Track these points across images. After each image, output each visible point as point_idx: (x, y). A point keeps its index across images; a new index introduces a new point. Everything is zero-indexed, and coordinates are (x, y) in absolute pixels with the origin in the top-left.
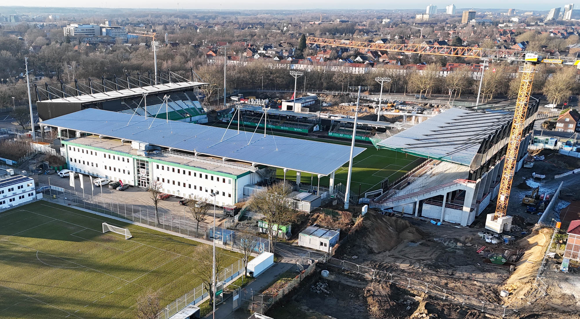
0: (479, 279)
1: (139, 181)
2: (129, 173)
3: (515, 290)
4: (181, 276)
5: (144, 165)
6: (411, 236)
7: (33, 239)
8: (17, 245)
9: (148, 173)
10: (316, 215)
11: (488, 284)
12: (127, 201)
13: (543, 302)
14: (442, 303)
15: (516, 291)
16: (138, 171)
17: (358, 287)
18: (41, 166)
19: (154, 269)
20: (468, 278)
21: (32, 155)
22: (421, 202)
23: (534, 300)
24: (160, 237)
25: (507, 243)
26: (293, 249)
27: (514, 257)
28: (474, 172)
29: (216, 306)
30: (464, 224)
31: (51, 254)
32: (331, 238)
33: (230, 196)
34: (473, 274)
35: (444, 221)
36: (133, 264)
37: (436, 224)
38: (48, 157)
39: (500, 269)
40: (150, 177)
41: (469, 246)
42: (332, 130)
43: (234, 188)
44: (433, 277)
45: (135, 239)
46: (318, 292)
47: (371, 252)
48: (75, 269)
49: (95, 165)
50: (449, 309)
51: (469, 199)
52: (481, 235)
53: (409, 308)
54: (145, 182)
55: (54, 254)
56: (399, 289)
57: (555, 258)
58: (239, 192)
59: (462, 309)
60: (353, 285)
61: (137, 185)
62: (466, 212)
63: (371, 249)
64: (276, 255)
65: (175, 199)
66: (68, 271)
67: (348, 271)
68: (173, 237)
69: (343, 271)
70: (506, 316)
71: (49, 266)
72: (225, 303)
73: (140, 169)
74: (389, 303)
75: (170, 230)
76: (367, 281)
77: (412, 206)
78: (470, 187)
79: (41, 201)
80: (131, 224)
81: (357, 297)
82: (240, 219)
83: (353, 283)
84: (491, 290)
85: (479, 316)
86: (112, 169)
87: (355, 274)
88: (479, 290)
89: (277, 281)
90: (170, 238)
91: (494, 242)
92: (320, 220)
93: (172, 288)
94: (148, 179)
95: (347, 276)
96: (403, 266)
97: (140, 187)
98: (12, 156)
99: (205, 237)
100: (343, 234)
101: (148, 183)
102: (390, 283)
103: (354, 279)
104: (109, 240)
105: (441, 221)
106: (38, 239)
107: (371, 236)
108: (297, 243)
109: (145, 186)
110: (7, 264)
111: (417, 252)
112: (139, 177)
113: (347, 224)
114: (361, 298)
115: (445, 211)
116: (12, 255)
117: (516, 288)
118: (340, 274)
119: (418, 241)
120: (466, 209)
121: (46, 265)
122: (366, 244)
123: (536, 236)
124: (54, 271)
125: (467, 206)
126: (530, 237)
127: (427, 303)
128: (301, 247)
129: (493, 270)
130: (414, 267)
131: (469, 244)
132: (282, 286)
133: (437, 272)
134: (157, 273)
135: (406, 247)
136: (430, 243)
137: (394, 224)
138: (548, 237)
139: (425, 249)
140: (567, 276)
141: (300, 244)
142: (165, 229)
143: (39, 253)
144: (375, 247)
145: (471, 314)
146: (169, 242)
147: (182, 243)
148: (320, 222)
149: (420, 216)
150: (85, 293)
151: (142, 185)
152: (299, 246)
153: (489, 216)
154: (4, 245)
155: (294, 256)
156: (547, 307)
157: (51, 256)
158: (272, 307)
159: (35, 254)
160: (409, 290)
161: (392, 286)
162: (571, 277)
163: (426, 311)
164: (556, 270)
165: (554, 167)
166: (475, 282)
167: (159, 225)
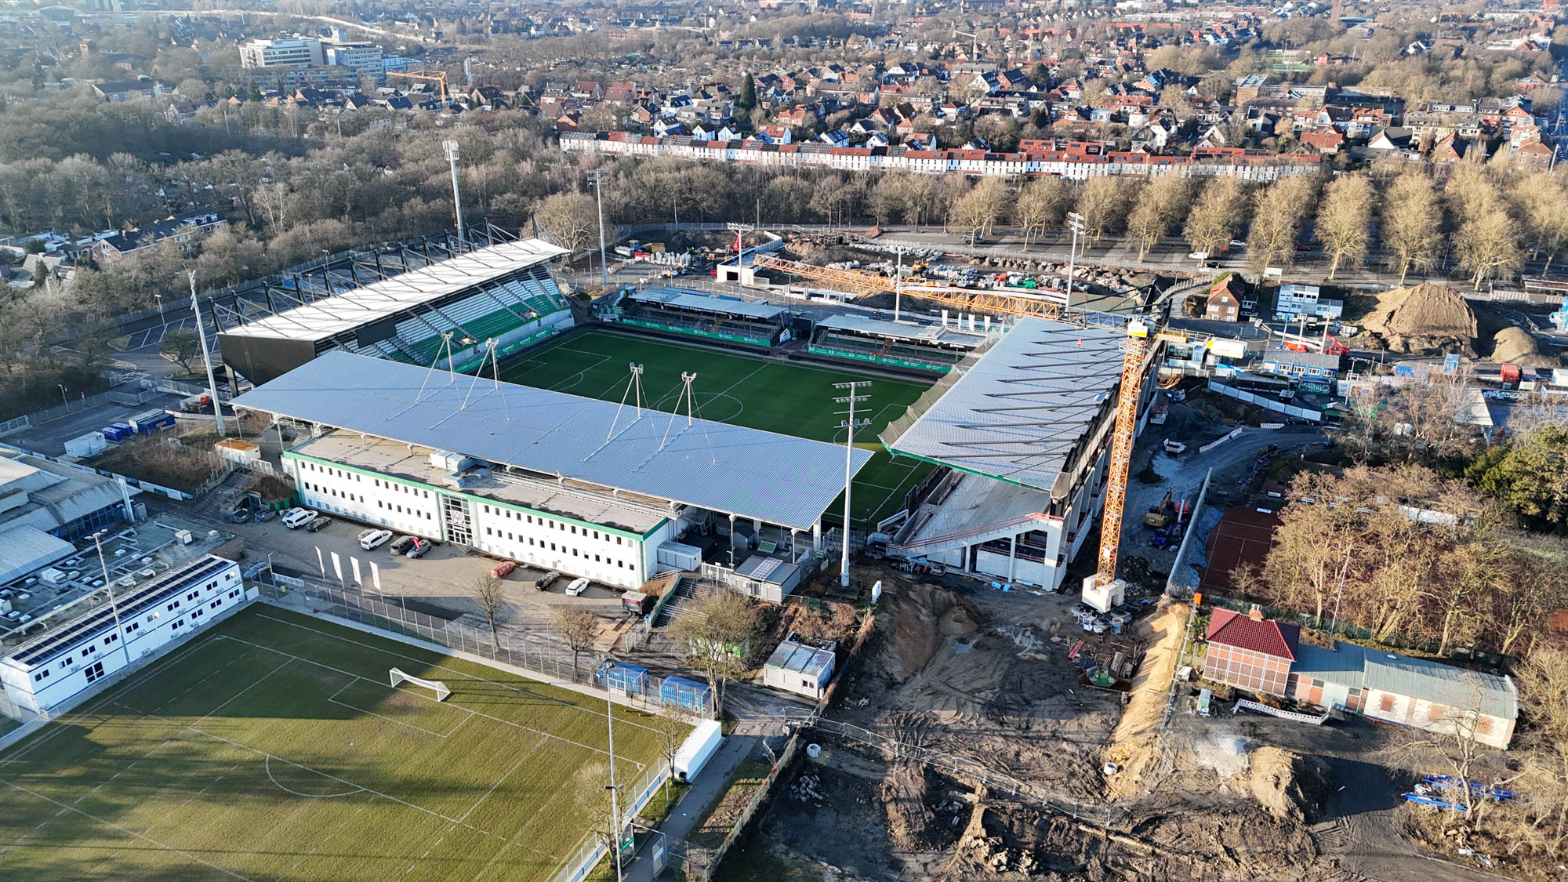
0: (1070, 736)
1: (451, 532)
2: (429, 517)
3: (1127, 759)
4: (552, 793)
5: (459, 504)
6: (958, 629)
7: (254, 720)
8: (223, 743)
9: (467, 518)
10: (792, 608)
11: (1086, 747)
12: (431, 588)
13: (1170, 789)
14: (1010, 807)
15: (1129, 762)
16: (448, 514)
17: (870, 780)
18: (245, 503)
19: (499, 780)
20: (1054, 736)
21: (224, 476)
22: (974, 548)
23: (1155, 784)
24: (505, 686)
25: (1119, 631)
26: (755, 696)
27: (1129, 667)
28: (1059, 502)
29: (622, 869)
30: (1048, 586)
31: (295, 762)
32: (820, 671)
33: (632, 567)
34: (1062, 722)
35: (1014, 580)
36: (458, 773)
37: (1002, 587)
38: (257, 480)
39: (1106, 699)
40: (471, 527)
41: (1056, 643)
42: (814, 341)
43: (639, 554)
44: (996, 738)
45: (457, 698)
46: (803, 799)
47: (892, 684)
48: (347, 798)
49: (357, 499)
50: (1021, 820)
51: (1054, 545)
52: (1076, 613)
53: (956, 820)
54: (463, 536)
55: (301, 762)
56: (939, 776)
57: (1191, 679)
58: (650, 562)
59: (1042, 819)
60: (864, 774)
61: (446, 539)
62: (1049, 567)
63: (891, 676)
64: (726, 717)
65: (526, 572)
66: (336, 808)
67: (852, 740)
68: (531, 685)
69: (845, 742)
70: (1111, 824)
71: (295, 796)
72: (638, 858)
73: (451, 511)
74: (923, 817)
75: (523, 667)
76: (885, 762)
77: (958, 553)
78: (1054, 527)
79: (257, 606)
80: (445, 656)
81: (870, 802)
82: (655, 624)
83: (862, 768)
84: (1089, 762)
85: (1069, 829)
86: (394, 507)
87: (865, 746)
88: (1070, 764)
89: (730, 788)
90: (526, 688)
91: (1098, 629)
92: (800, 619)
93: (538, 830)
94: (469, 531)
95: (851, 750)
96: (947, 716)
97: (454, 546)
98: (179, 478)
99: (591, 680)
100: (841, 652)
101: (469, 536)
102: (925, 765)
103: (864, 757)
104: (405, 709)
105: (1010, 580)
106: (265, 720)
107: (890, 648)
108: (762, 678)
109: (464, 541)
110: (209, 800)
111: (971, 669)
112: (450, 526)
113: (848, 627)
114: (876, 805)
115: (1014, 564)
116: (217, 774)
117: (1128, 754)
118: (838, 746)
119: (972, 636)
120: (1050, 562)
121: (289, 796)
122: (882, 668)
123: (1163, 618)
124: (306, 810)
125: (1050, 558)
126: (1154, 618)
127: (986, 810)
128: (770, 687)
129: (1093, 705)
130: (963, 717)
131: (1056, 639)
132: (739, 803)
133: (1002, 724)
134: (504, 791)
135: (950, 657)
136: (991, 642)
137: (930, 601)
138: (1182, 621)
139: (985, 657)
140: (1207, 726)
141: (766, 683)
142: (513, 664)
143: (271, 761)
144: (897, 670)
145: (1057, 827)
146: (522, 701)
147: (548, 699)
148: (801, 623)
149: (973, 569)
150: (374, 863)
151: (458, 540)
152: (765, 687)
153: (1087, 582)
154: (197, 746)
155: (757, 714)
156: (1175, 799)
157: (295, 768)
158: (723, 861)
159: (261, 766)
160: (957, 776)
161: (930, 773)
162: (1213, 727)
163: (984, 833)
164: (1190, 712)
165: (1199, 416)
166: (1064, 745)
167: (502, 655)
